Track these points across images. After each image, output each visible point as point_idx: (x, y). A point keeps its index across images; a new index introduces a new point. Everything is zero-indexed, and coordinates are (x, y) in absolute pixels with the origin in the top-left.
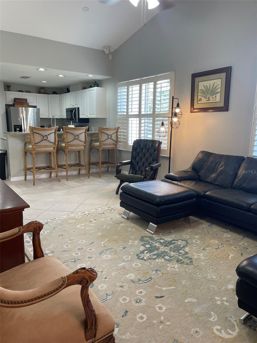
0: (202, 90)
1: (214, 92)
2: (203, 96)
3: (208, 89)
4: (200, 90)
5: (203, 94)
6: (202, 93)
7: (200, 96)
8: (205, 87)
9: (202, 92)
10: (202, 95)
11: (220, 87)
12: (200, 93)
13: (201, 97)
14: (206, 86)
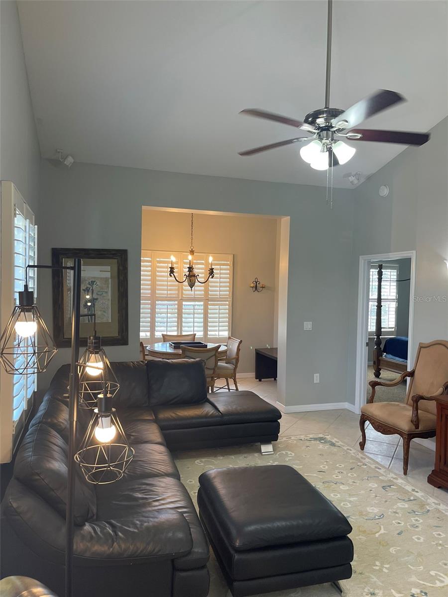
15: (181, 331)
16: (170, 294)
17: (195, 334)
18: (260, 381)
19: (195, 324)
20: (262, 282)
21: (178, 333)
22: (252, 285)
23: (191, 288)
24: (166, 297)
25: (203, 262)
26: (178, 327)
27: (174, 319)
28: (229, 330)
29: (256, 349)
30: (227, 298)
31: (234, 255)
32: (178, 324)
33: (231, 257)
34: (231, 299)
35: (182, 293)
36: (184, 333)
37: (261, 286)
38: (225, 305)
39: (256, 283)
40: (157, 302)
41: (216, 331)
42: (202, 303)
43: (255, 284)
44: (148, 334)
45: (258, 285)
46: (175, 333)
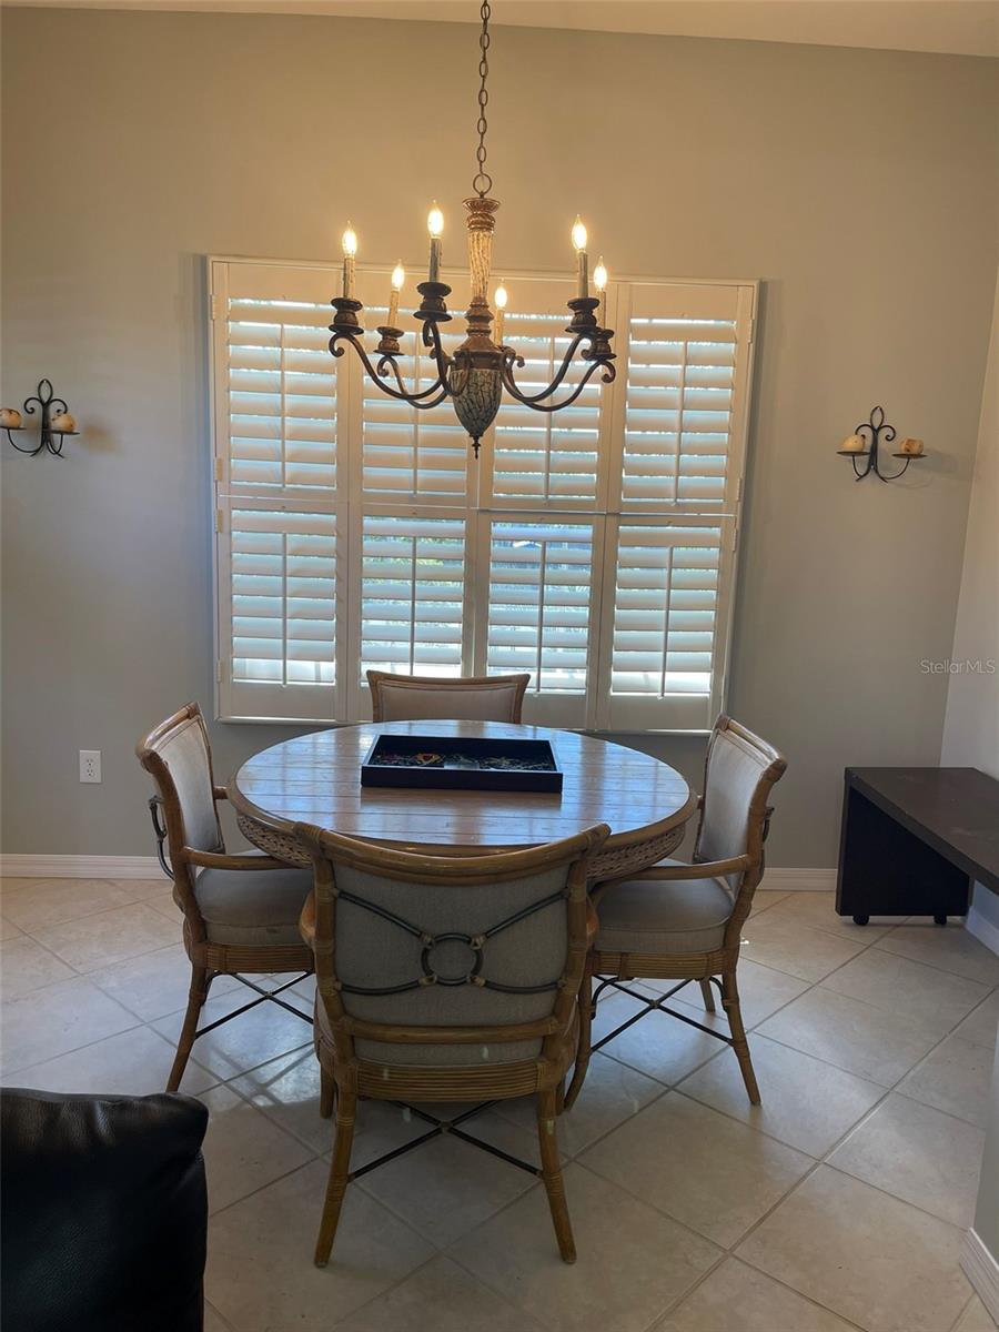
15: (482, 658)
16: (430, 485)
18: (861, 921)
19: (549, 632)
20: (907, 426)
21: (466, 670)
22: (852, 443)
23: (476, 437)
24: (412, 499)
26: (466, 640)
28: (716, 667)
29: (846, 769)
30: (717, 508)
31: (763, 287)
32: (467, 627)
33: (747, 296)
34: (733, 515)
35: (488, 483)
36: (491, 672)
37: (902, 449)
38: (706, 542)
39: (876, 432)
40: (367, 521)
42: (586, 531)
43: (869, 442)
44: (328, 669)
45: (882, 443)
46: (454, 672)
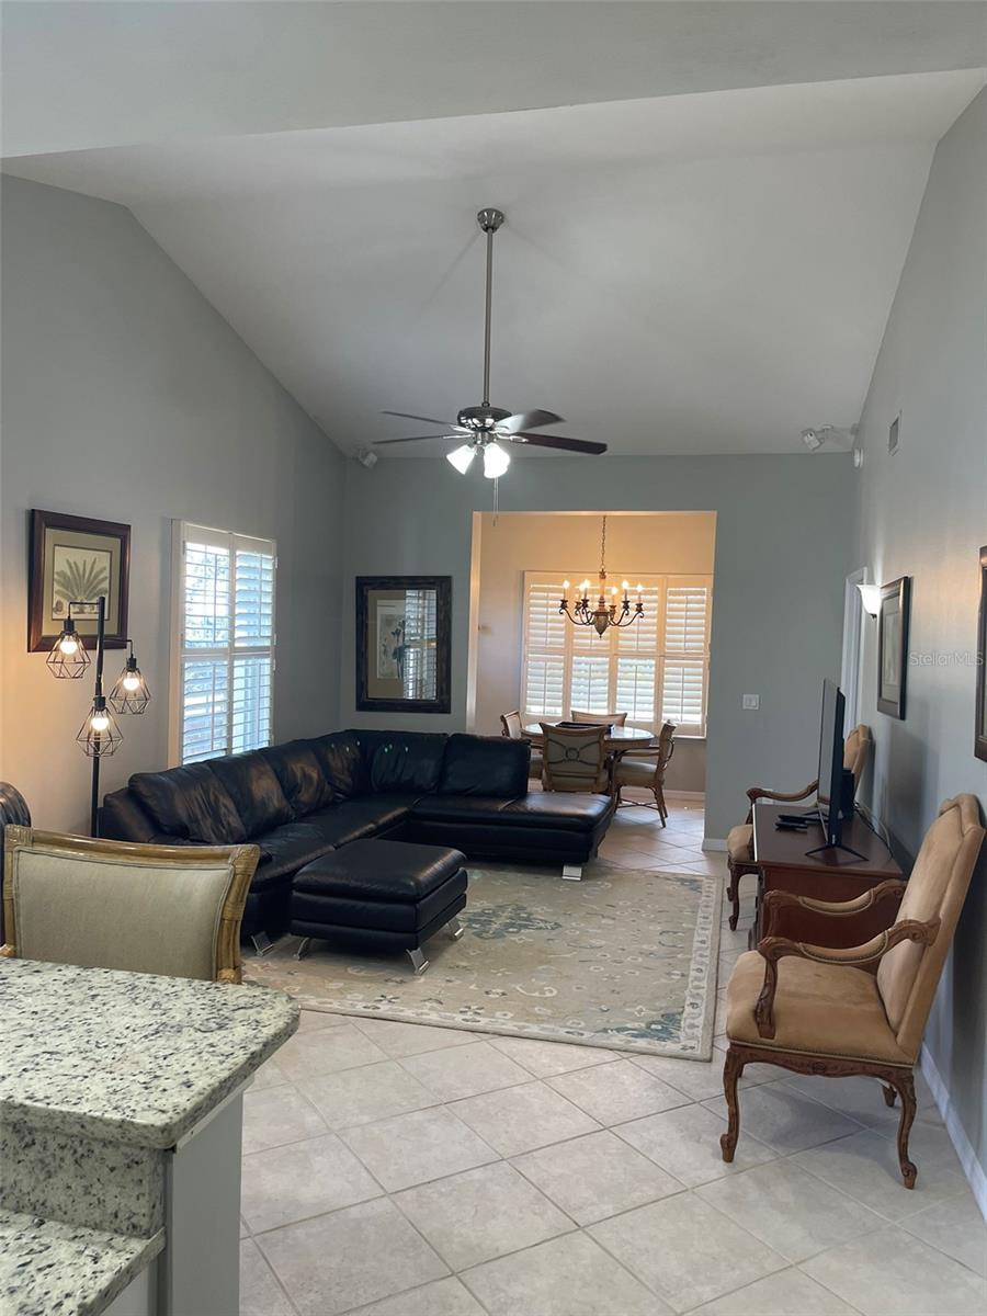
0: (62, 574)
1: (94, 588)
2: (65, 596)
3: (79, 574)
4: (57, 573)
5: (67, 589)
6: (63, 585)
7: (58, 592)
8: (71, 568)
9: (62, 580)
10: (64, 590)
11: (105, 569)
12: (59, 582)
13: (62, 600)
14: (75, 563)
15: (614, 708)
17: (626, 714)
19: (638, 698)
21: (608, 711)
23: (601, 634)
25: (656, 589)
26: (608, 701)
27: (603, 688)
30: (701, 654)
34: (708, 656)
35: (617, 645)
38: (698, 666)
40: (575, 658)
41: (678, 712)
42: (653, 662)
46: (604, 712)
